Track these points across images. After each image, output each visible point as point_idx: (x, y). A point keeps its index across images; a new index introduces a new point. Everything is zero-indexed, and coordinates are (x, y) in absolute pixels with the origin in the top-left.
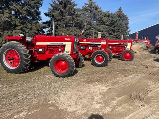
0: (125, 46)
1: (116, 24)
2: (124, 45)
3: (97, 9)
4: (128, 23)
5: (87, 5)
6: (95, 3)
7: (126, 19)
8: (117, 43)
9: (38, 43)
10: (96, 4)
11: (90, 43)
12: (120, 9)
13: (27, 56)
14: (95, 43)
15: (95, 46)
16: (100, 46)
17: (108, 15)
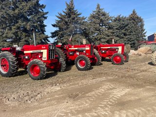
0: (117, 50)
1: (127, 27)
2: (115, 49)
3: (104, 15)
4: (143, 25)
5: (95, 12)
6: (102, 9)
7: (141, 20)
8: (109, 48)
9: (25, 52)
10: (103, 11)
11: (76, 49)
12: (134, 12)
13: (14, 63)
14: (80, 49)
15: (81, 52)
16: (84, 51)
17: (118, 20)
